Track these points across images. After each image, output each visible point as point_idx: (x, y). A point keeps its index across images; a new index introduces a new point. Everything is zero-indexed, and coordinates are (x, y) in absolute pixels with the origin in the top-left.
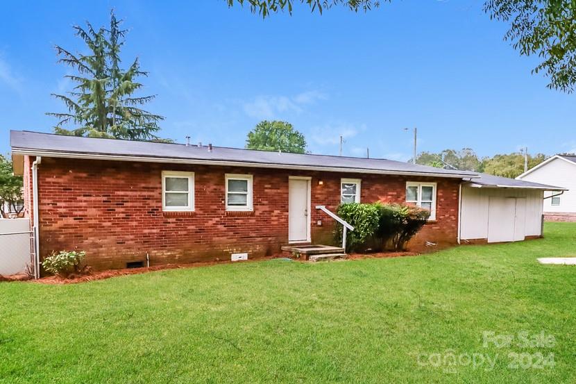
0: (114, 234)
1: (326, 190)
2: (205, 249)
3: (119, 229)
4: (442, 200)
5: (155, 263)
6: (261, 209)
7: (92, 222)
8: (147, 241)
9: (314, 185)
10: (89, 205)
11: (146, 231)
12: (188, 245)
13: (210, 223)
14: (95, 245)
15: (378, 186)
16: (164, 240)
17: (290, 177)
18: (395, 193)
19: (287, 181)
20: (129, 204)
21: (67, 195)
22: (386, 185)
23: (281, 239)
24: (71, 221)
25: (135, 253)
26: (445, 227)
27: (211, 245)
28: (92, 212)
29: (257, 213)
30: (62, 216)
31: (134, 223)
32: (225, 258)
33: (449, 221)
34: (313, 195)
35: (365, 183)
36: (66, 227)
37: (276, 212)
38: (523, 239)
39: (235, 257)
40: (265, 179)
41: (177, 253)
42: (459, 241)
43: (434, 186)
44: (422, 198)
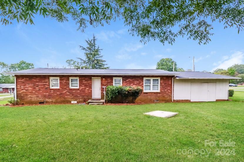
0: (36, 94)
1: (107, 81)
2: (62, 99)
3: (37, 93)
4: (163, 84)
5: (47, 102)
6: (81, 88)
7: (30, 91)
8: (45, 96)
9: (102, 80)
10: (29, 87)
11: (44, 94)
12: (57, 98)
13: (64, 92)
14: (31, 97)
15: (130, 80)
16: (50, 96)
17: (92, 78)
18: (138, 82)
19: (91, 79)
20: (40, 86)
21: (24, 84)
22: (133, 79)
23: (89, 97)
24: (24, 91)
25: (41, 100)
26: (165, 95)
27: (65, 98)
28: (30, 88)
29: (80, 89)
30: (22, 89)
31: (41, 92)
32: (69, 102)
33: (167, 92)
34: (102, 83)
35: (123, 78)
36: (23, 92)
37: (87, 89)
38: (215, 101)
39: (72, 102)
40: (82, 78)
41: (54, 100)
42: (172, 100)
43: (159, 79)
44: (153, 83)
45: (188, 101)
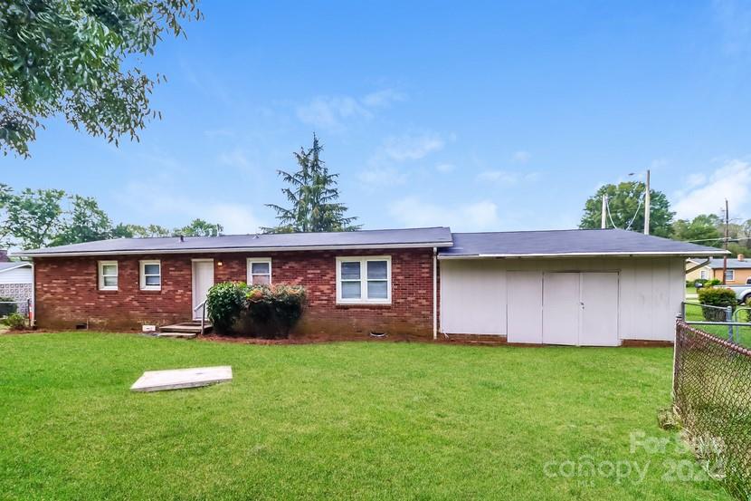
0: (70, 304)
1: (230, 270)
2: (124, 319)
3: (72, 302)
4: (400, 278)
5: (92, 327)
6: (167, 288)
7: (60, 296)
8: (87, 311)
9: (216, 267)
10: (57, 285)
11: (87, 304)
12: (113, 316)
13: (128, 300)
14: (61, 312)
15: (293, 264)
16: (97, 311)
17: (193, 260)
18: (319, 271)
19: (190, 263)
20: (78, 285)
21: (47, 280)
22: (304, 263)
23: (185, 316)
24: (49, 295)
25: (80, 319)
26: (407, 314)
27: (128, 316)
28: (59, 290)
29: (163, 292)
30: (46, 292)
31: (80, 298)
32: (136, 328)
33: (416, 306)
34: (215, 275)
35: (274, 261)
36: (47, 299)
37: (180, 291)
38: (617, 343)
39: (145, 328)
40: (169, 263)
41: (105, 321)
42: (435, 334)
43: (388, 259)
44: (369, 276)
45: (497, 341)
